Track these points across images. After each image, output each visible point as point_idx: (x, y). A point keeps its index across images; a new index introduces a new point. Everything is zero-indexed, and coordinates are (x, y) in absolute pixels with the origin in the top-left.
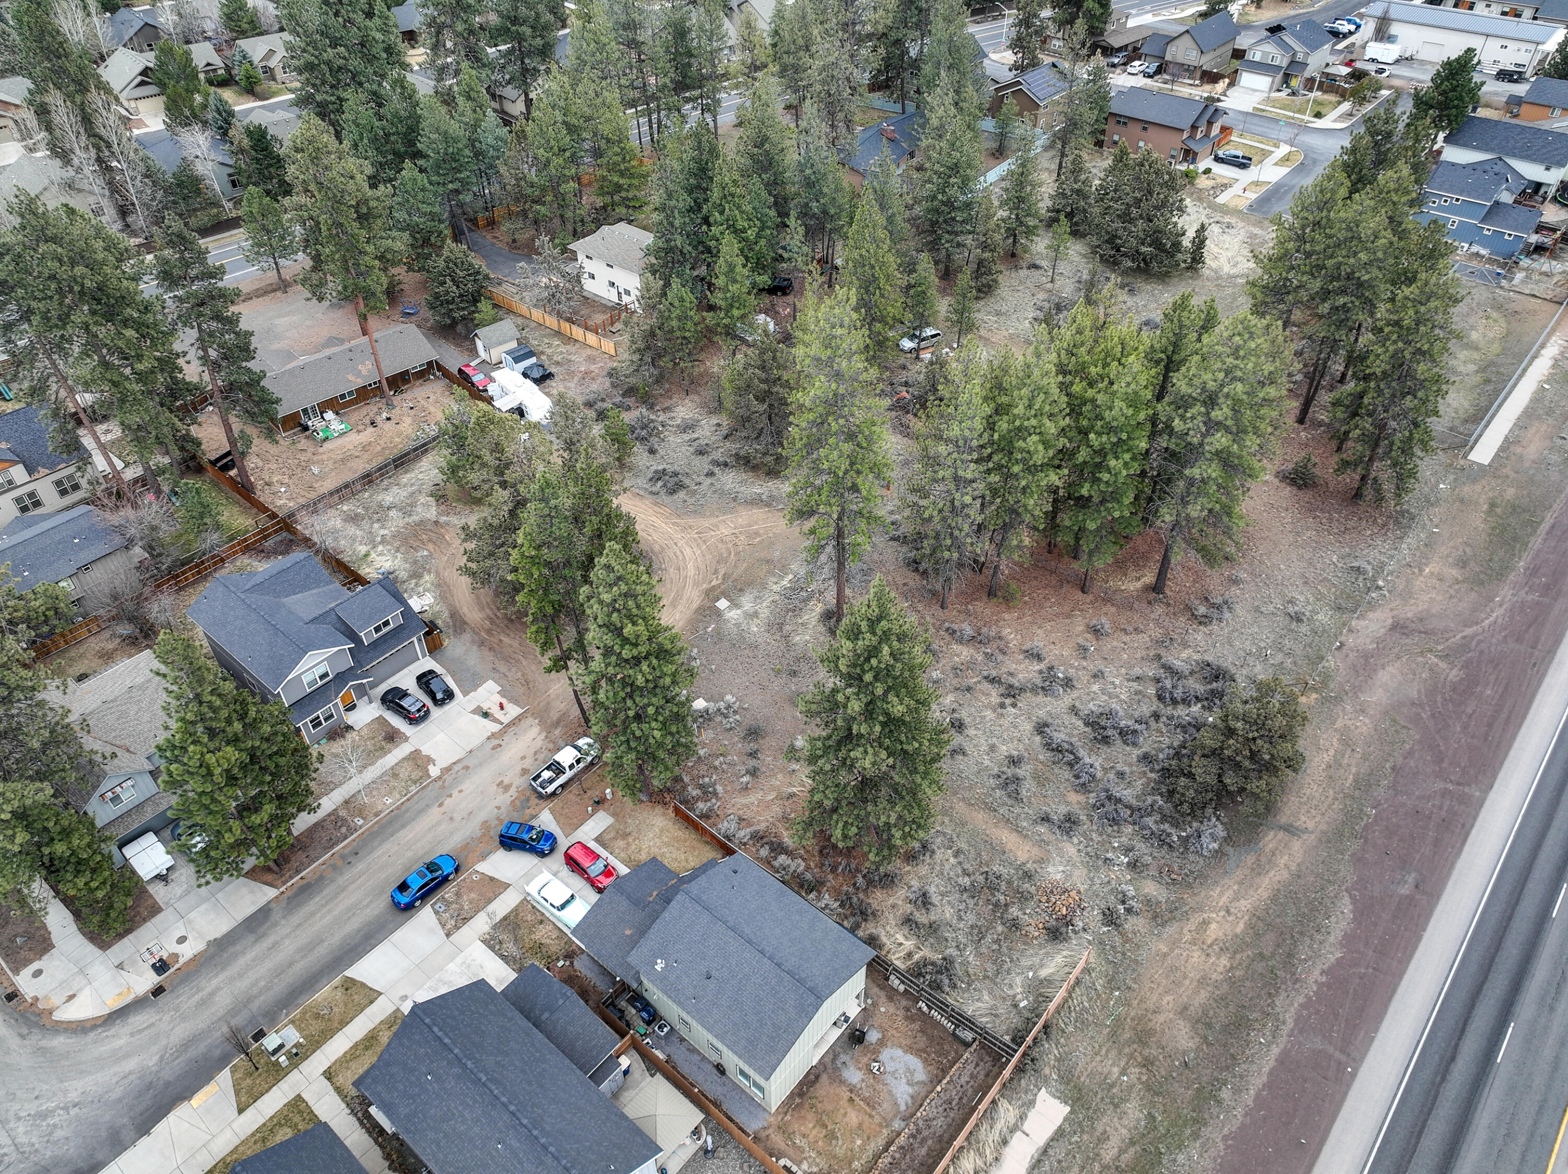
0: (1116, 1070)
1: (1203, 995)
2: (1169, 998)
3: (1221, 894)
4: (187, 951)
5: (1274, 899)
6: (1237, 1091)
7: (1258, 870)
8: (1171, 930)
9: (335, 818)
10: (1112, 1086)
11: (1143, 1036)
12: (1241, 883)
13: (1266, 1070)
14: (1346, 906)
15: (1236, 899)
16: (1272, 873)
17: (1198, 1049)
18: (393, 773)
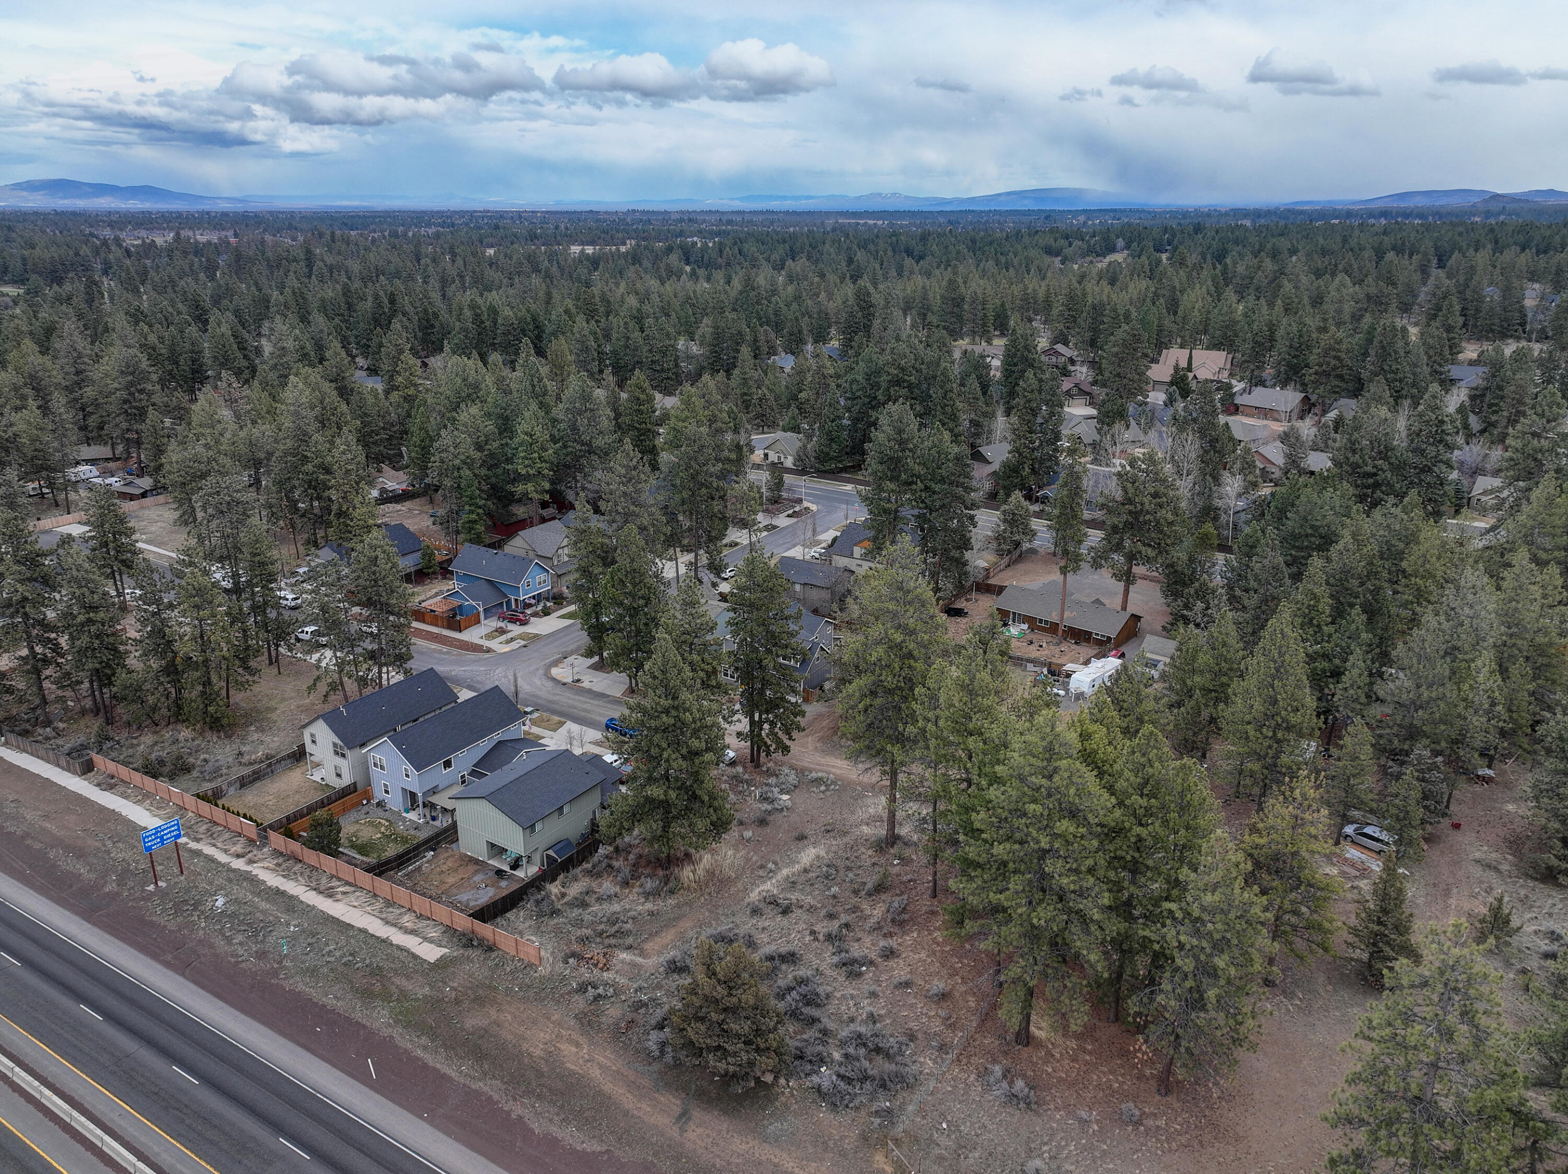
0: (456, 985)
3: (606, 1057)
4: (585, 684)
5: (600, 1093)
11: (480, 1001)
12: (618, 1072)
13: (438, 1066)
15: (601, 1066)
17: (463, 1029)
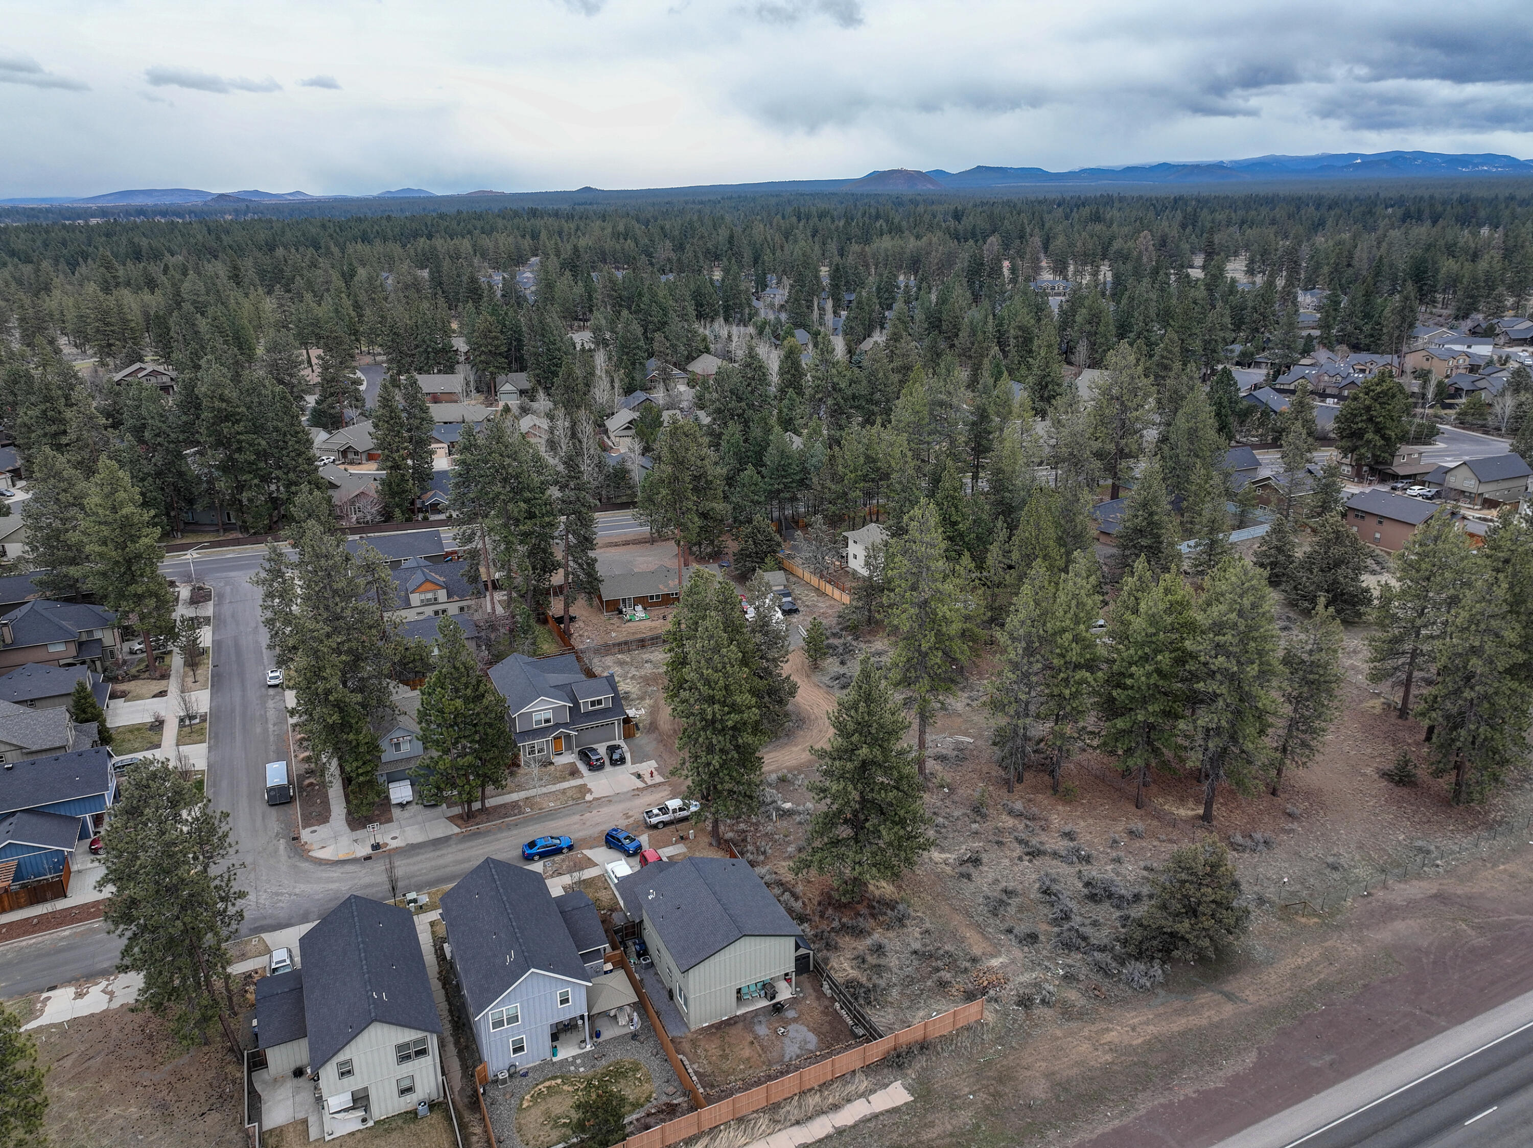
0: (967, 1090)
1: (1075, 1070)
2: (1044, 1064)
3: (1133, 1018)
4: (394, 844)
5: (1183, 1034)
6: (1064, 1135)
7: (1179, 1012)
8: (1073, 1025)
9: (515, 805)
10: (957, 1097)
11: (1004, 1078)
12: (1156, 1016)
14: (1251, 1058)
15: (1147, 1023)
16: (1191, 1018)
18: (564, 792)
